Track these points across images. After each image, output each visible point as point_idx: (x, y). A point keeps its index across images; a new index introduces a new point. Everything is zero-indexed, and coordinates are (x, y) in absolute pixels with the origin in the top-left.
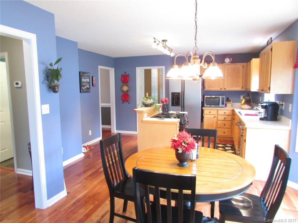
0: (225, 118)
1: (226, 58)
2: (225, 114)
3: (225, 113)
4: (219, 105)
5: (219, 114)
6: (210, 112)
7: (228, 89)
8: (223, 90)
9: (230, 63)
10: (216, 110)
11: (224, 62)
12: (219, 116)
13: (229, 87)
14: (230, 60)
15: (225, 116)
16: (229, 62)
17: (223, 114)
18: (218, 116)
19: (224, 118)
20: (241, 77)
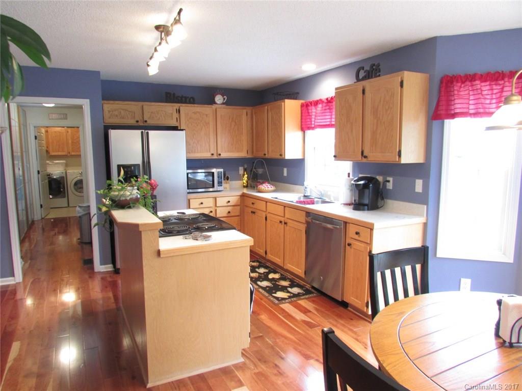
0: (229, 212)
1: (217, 95)
2: (229, 204)
3: (229, 202)
4: (213, 186)
5: (217, 206)
6: (202, 203)
7: (225, 155)
8: (215, 157)
9: (224, 106)
10: (213, 198)
11: (215, 103)
12: (218, 209)
13: (226, 152)
14: (224, 99)
15: (229, 209)
16: (223, 104)
17: (226, 205)
18: (216, 210)
19: (227, 212)
20: (245, 131)
